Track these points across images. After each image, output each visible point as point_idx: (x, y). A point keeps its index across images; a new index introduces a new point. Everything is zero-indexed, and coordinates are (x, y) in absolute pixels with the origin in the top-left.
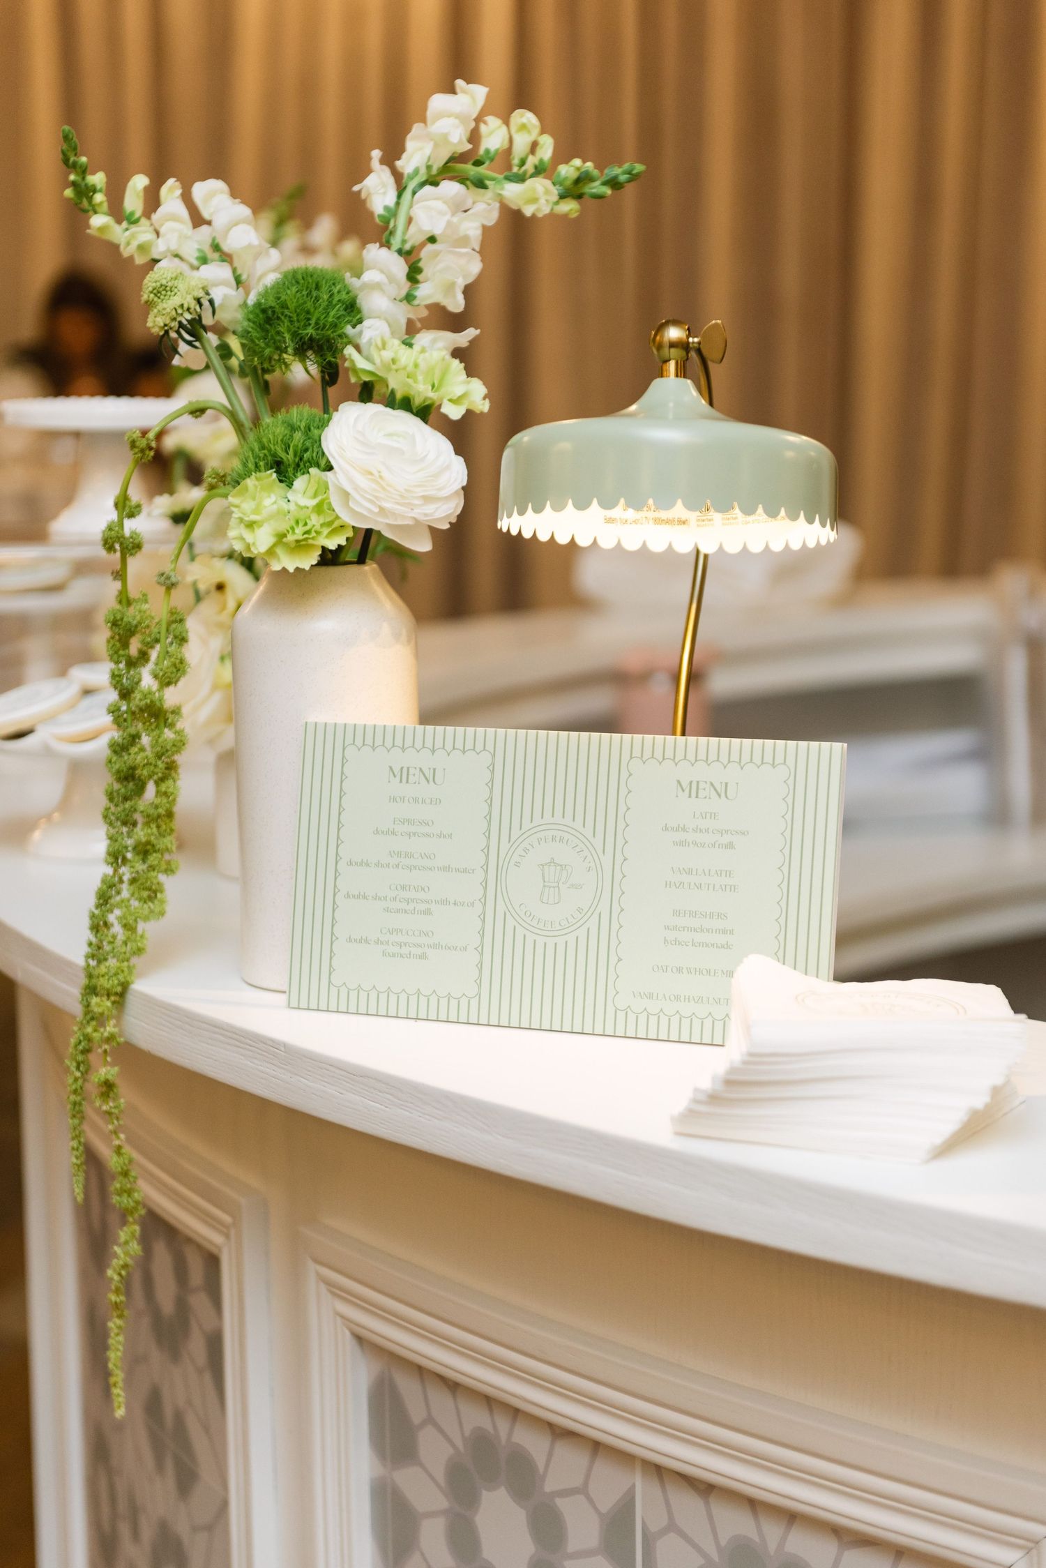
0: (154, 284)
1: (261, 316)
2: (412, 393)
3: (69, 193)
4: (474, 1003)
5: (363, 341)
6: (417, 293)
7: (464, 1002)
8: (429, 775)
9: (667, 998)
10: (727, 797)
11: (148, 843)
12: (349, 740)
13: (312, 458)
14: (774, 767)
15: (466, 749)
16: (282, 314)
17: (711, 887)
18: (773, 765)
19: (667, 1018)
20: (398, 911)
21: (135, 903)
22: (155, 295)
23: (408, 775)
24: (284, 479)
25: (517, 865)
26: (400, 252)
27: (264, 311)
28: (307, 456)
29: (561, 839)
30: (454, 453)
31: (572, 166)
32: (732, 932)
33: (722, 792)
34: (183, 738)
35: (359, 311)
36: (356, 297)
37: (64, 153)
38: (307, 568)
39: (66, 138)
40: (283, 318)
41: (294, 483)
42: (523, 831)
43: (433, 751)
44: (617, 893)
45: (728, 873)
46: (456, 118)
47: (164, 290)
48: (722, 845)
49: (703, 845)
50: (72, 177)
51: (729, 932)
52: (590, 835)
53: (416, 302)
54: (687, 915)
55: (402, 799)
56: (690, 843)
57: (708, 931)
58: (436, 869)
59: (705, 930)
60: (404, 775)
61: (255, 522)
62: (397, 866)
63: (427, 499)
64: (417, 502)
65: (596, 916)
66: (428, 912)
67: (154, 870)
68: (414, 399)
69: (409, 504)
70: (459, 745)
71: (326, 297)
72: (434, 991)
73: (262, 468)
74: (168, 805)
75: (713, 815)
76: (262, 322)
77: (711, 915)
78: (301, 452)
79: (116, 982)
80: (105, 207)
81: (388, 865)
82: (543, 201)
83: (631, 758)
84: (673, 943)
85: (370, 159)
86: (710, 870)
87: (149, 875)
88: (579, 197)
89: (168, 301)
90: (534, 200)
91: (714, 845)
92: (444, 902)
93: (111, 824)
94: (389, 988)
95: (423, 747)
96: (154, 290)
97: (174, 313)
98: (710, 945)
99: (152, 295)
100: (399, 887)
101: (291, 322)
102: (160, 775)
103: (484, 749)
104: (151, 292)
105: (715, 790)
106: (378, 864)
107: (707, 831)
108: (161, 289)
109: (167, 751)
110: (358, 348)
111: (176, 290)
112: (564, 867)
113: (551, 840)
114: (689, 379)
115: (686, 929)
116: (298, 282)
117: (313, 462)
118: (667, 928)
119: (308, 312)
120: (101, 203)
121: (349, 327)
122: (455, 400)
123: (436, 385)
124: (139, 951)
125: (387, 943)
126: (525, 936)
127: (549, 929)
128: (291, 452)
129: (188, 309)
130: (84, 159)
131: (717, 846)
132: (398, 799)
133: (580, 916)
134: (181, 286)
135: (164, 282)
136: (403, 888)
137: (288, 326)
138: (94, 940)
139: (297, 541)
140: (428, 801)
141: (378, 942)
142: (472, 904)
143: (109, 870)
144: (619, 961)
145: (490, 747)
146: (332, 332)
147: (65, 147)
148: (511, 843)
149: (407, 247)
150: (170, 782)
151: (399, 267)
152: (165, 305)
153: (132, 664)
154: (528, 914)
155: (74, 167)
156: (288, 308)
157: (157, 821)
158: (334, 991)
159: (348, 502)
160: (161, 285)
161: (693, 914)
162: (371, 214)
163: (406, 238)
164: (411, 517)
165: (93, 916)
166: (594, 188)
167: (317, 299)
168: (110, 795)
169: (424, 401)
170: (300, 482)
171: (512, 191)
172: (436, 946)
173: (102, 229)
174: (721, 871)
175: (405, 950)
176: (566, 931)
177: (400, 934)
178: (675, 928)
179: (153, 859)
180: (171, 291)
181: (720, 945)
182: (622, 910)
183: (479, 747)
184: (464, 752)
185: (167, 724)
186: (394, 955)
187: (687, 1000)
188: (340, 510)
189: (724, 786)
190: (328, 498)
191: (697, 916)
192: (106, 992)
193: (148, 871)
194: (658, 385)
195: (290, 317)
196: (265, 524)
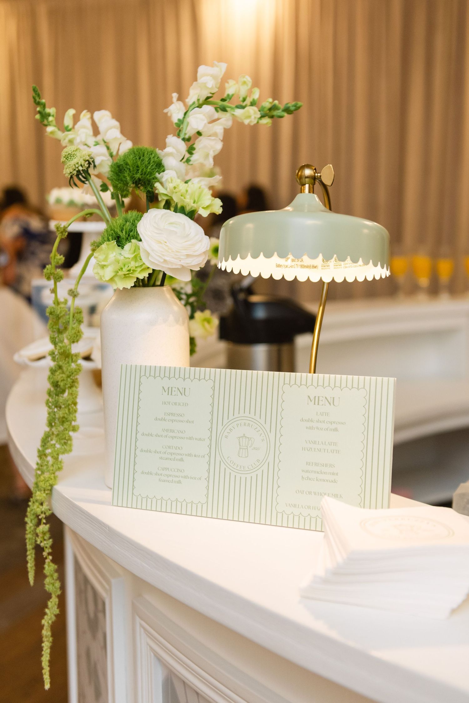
0: (66, 154)
1: (117, 169)
2: (185, 204)
3: (38, 117)
4: (205, 506)
5: (163, 180)
6: (191, 159)
7: (199, 505)
8: (182, 391)
9: (304, 507)
10: (334, 405)
11: (64, 417)
12: (143, 373)
13: (134, 235)
14: (358, 390)
15: (200, 379)
16: (126, 167)
17: (326, 451)
18: (358, 389)
19: (304, 517)
20: (167, 459)
21: (58, 446)
22: (66, 159)
23: (172, 391)
24: (120, 245)
25: (226, 437)
26: (184, 139)
27: (119, 167)
28: (131, 234)
29: (249, 425)
30: (204, 234)
31: (268, 102)
32: (337, 474)
33: (331, 402)
34: (80, 368)
35: (163, 167)
36: (162, 160)
37: (34, 98)
38: (129, 288)
39: (35, 90)
40: (126, 169)
41: (125, 247)
42: (229, 420)
43: (184, 380)
44: (277, 452)
45: (335, 444)
46: (211, 76)
47: (70, 156)
48: (332, 429)
49: (322, 429)
50: (38, 109)
51: (335, 474)
52: (263, 423)
53: (191, 163)
54: (314, 465)
55: (169, 403)
56: (315, 428)
57: (325, 473)
58: (186, 438)
59: (323, 473)
60: (169, 391)
61: (105, 265)
62: (166, 436)
63: (188, 256)
64: (182, 257)
65: (266, 464)
66: (182, 460)
67: (67, 430)
68: (186, 207)
69: (179, 258)
70: (197, 376)
71: (147, 159)
72: (185, 499)
73: (111, 240)
74: (73, 400)
75: (327, 414)
76: (117, 172)
77: (326, 465)
78: (129, 232)
79: (48, 484)
80: (54, 123)
81: (162, 436)
82: (253, 117)
83: (284, 384)
84: (307, 479)
85: (172, 98)
86: (325, 442)
87: (64, 432)
88: (272, 117)
89: (72, 161)
90: (249, 117)
91: (327, 429)
92: (189, 455)
93: (49, 407)
94: (162, 497)
95: (179, 377)
96: (66, 156)
97: (74, 166)
98: (326, 481)
99: (65, 159)
100: (167, 447)
101: (130, 172)
102: (69, 385)
103: (210, 379)
104: (64, 157)
105: (328, 401)
106: (157, 435)
107: (324, 422)
108: (68, 156)
109: (72, 374)
110: (162, 184)
111: (75, 156)
112: (250, 438)
113: (243, 425)
114: (315, 194)
115: (313, 472)
116: (134, 153)
117: (134, 237)
118: (303, 471)
119: (138, 167)
120: (52, 121)
121: (157, 174)
122: (205, 208)
123: (196, 201)
124: (59, 469)
125: (161, 475)
126: (230, 473)
127: (243, 470)
128: (124, 232)
129: (81, 165)
130: (43, 101)
131: (329, 429)
132: (167, 403)
133: (259, 464)
134: (78, 154)
135: (70, 152)
136: (169, 447)
137: (128, 173)
138: (39, 462)
139: (125, 275)
140: (182, 404)
141: (156, 474)
142: (204, 456)
143: (47, 429)
144: (278, 487)
145: (212, 378)
146: (150, 176)
147: (34, 95)
148: (223, 426)
149: (187, 137)
150: (74, 389)
151: (182, 147)
152: (70, 163)
153: (60, 332)
154: (232, 462)
155: (38, 104)
156: (129, 165)
157: (68, 407)
158: (135, 498)
159: (149, 257)
160: (69, 154)
161: (317, 464)
162: (172, 123)
163: (186, 132)
164: (180, 264)
165: (39, 451)
166: (278, 113)
167: (143, 160)
168: (49, 394)
169: (191, 208)
170: (128, 246)
171: (238, 112)
172: (186, 477)
173: (52, 133)
174: (331, 442)
175: (170, 479)
176: (251, 471)
177: (167, 470)
178: (307, 471)
179: (66, 425)
180: (73, 157)
181: (331, 481)
182: (280, 461)
183: (207, 378)
184: (199, 380)
185: (73, 361)
186: (164, 481)
187: (314, 509)
188: (144, 260)
189: (332, 399)
190: (139, 254)
191: (319, 465)
192: (43, 489)
193: (64, 431)
194: (299, 197)
195: (129, 169)
196: (109, 266)
